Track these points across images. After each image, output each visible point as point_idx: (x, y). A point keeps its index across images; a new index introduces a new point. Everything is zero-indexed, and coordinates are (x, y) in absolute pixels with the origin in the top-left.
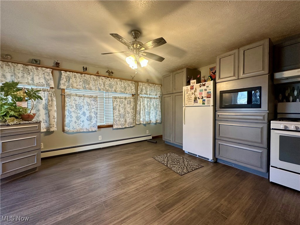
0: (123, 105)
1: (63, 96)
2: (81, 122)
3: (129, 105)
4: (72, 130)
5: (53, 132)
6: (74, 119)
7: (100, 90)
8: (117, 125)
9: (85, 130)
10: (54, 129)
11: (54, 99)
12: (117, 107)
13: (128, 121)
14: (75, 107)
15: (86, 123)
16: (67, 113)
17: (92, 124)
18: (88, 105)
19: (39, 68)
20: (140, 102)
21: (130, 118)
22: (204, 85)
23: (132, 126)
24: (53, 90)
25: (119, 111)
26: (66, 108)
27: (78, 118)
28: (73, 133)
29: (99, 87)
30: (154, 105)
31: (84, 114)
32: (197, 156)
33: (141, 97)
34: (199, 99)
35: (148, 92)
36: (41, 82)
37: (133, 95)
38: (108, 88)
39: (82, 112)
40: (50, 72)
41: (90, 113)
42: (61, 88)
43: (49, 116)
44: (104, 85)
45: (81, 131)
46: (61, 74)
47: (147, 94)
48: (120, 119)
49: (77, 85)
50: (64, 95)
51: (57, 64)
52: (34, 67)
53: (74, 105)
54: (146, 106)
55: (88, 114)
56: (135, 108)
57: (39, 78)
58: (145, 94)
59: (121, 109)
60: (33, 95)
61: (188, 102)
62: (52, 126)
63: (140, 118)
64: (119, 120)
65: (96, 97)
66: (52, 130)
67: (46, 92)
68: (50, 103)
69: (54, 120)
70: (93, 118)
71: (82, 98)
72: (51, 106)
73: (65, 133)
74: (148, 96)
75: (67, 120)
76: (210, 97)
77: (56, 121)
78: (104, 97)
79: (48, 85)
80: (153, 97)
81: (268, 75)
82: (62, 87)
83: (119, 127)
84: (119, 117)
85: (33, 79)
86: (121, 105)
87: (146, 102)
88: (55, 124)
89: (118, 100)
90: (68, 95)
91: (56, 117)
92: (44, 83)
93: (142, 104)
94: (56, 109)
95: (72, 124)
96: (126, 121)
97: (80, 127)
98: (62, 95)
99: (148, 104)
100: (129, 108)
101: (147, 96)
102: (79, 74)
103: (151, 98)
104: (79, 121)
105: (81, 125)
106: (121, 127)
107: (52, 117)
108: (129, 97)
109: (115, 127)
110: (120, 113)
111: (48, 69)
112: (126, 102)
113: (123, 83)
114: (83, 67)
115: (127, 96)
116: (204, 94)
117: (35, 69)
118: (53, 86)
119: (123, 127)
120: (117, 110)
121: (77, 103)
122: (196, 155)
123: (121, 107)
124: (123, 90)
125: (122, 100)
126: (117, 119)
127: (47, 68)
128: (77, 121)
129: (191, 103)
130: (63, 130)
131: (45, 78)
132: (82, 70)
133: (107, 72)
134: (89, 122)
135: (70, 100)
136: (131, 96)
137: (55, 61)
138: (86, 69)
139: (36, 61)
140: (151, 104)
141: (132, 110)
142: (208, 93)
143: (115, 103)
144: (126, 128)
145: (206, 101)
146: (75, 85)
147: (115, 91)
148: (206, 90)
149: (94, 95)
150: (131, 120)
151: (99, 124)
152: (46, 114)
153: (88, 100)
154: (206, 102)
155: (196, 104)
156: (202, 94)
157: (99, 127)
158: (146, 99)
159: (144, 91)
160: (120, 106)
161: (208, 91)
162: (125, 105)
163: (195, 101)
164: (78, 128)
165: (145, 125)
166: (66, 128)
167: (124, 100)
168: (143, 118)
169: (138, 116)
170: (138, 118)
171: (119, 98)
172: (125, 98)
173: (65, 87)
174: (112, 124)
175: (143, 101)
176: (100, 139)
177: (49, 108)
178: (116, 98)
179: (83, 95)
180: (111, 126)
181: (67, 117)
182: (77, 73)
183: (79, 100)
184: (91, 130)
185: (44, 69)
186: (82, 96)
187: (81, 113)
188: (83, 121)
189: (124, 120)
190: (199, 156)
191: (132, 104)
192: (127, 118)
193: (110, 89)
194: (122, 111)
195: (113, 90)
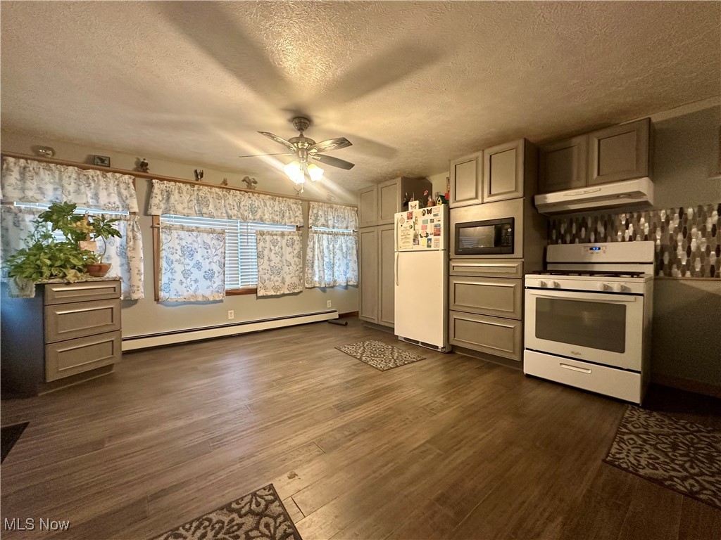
0: (277, 248)
1: (156, 230)
2: (193, 283)
3: (289, 249)
4: (173, 297)
5: (136, 301)
6: (179, 276)
7: (229, 217)
8: (265, 288)
9: (200, 299)
10: (139, 294)
11: (139, 235)
12: (266, 252)
13: (288, 280)
14: (179, 252)
15: (204, 284)
16: (163, 264)
17: (215, 286)
18: (206, 248)
19: (109, 175)
20: (314, 243)
21: (292, 275)
22: (429, 212)
23: (296, 291)
24: (137, 217)
25: (270, 260)
26: (163, 254)
27: (186, 274)
28: (177, 304)
29: (229, 211)
30: (342, 250)
31: (198, 266)
32: (420, 345)
33: (316, 232)
34: (422, 237)
35: (330, 223)
36: (112, 201)
37: (298, 228)
38: (246, 214)
39: (194, 261)
40: (131, 181)
41: (210, 263)
42: (153, 214)
43: (129, 270)
44: (239, 207)
45: (192, 300)
46: (151, 186)
47: (328, 227)
48: (272, 277)
49: (184, 209)
50: (158, 228)
51: (143, 166)
52: (98, 172)
53: (178, 247)
54: (326, 251)
55: (206, 266)
56: (303, 255)
57: (109, 195)
58: (323, 225)
59: (273, 256)
60: (104, 228)
61: (404, 243)
62: (135, 288)
63: (313, 275)
64: (269, 279)
65: (223, 233)
66: (135, 296)
67: (122, 222)
68: (131, 243)
69: (138, 277)
70: (216, 275)
71: (195, 233)
72: (134, 249)
73: (161, 303)
74: (331, 230)
75: (164, 279)
76: (439, 235)
77: (143, 279)
78: (239, 231)
79: (126, 207)
80: (341, 231)
81: (522, 199)
82: (154, 211)
83: (269, 294)
84: (270, 272)
85: (96, 196)
86: (272, 248)
87: (325, 243)
88: (141, 284)
89: (268, 238)
90: (166, 227)
91: (142, 271)
92: (118, 203)
93: (316, 246)
94: (142, 256)
95: (175, 285)
96: (283, 282)
97: (191, 292)
98: (152, 227)
99: (331, 246)
100: (290, 255)
101: (327, 230)
102: (188, 186)
103: (336, 234)
104: (189, 280)
105: (193, 288)
106: (274, 294)
107: (134, 271)
108: (290, 233)
109: (261, 293)
110: (272, 264)
111: (127, 177)
112: (284, 242)
113: (277, 203)
114: (196, 171)
115: (287, 229)
116: (430, 229)
117: (100, 177)
118: (136, 210)
119: (278, 294)
120: (266, 258)
121: (184, 244)
122: (418, 342)
123: (273, 252)
124: (277, 218)
125: (275, 237)
126: (266, 277)
127: (124, 173)
128: (184, 280)
129: (408, 244)
130: (157, 299)
131: (119, 194)
133: (243, 181)
134: (208, 283)
135: (169, 238)
136: (295, 230)
137: (138, 159)
138: (202, 175)
139: (102, 160)
140: (337, 246)
141: (296, 259)
142: (436, 226)
143: (262, 244)
144: (284, 295)
145: (433, 241)
146: (179, 207)
147: (262, 220)
148: (432, 221)
149: (218, 228)
150: (295, 280)
151: (228, 287)
152: (122, 265)
153: (207, 238)
154: (432, 244)
155: (417, 247)
156: (426, 228)
157: (229, 293)
158: (325, 236)
159: (322, 221)
160: (271, 250)
161: (436, 223)
162: (282, 248)
163: (414, 240)
164: (186, 294)
165: (323, 290)
166: (162, 294)
167: (279, 239)
168: (320, 275)
169: (310, 271)
170: (309, 275)
171: (268, 233)
172: (283, 234)
173: (159, 212)
174: (255, 287)
175: (319, 241)
176: (231, 317)
177: (129, 254)
178: (262, 234)
179: (197, 228)
180: (254, 291)
181: (163, 271)
182: (184, 183)
183: (187, 238)
184: (211, 299)
185: (118, 175)
186: (193, 231)
187: (191, 264)
188: (196, 281)
189: (280, 279)
190: (422, 343)
191: (297, 247)
192: (285, 276)
193: (251, 216)
194: (276, 260)
195: (258, 217)
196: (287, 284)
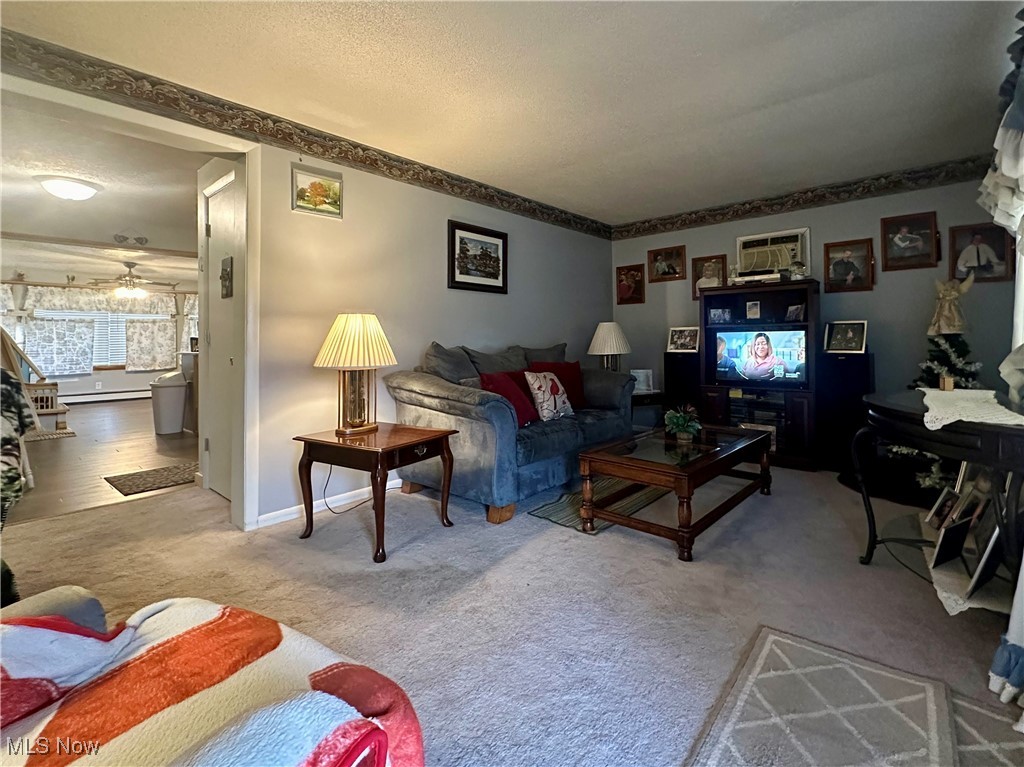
0: (148, 332)
3: (162, 333)
8: (134, 365)
12: (136, 337)
13: (160, 358)
20: (189, 328)
21: (163, 354)
25: (139, 342)
33: (192, 319)
37: (173, 316)
38: (114, 306)
40: (9, 288)
44: (109, 302)
46: (27, 290)
48: (142, 356)
51: (20, 276)
56: (176, 338)
59: (143, 339)
64: (139, 358)
65: (93, 321)
78: (109, 320)
79: (5, 306)
82: (27, 307)
83: (138, 369)
84: (139, 352)
86: (143, 332)
89: (138, 325)
96: (154, 359)
100: (163, 338)
102: (60, 289)
106: (143, 369)
108: (163, 320)
109: (129, 369)
110: (143, 345)
111: (5, 285)
112: (156, 328)
114: (68, 278)
115: (158, 317)
119: (148, 370)
120: (136, 341)
123: (144, 336)
124: (147, 309)
125: (146, 324)
126: (135, 356)
132: (65, 281)
136: (169, 318)
137: (17, 272)
141: (169, 342)
143: (132, 330)
144: (154, 371)
147: (131, 312)
149: (88, 319)
150: (168, 359)
151: (95, 364)
157: (96, 369)
160: (141, 334)
162: (153, 333)
167: (150, 325)
171: (138, 321)
172: (154, 322)
174: (123, 364)
176: (99, 387)
178: (132, 322)
180: (123, 367)
182: (56, 287)
189: (150, 358)
191: (171, 331)
192: (156, 355)
193: (121, 308)
194: (146, 343)
195: (127, 309)
196: (158, 362)
